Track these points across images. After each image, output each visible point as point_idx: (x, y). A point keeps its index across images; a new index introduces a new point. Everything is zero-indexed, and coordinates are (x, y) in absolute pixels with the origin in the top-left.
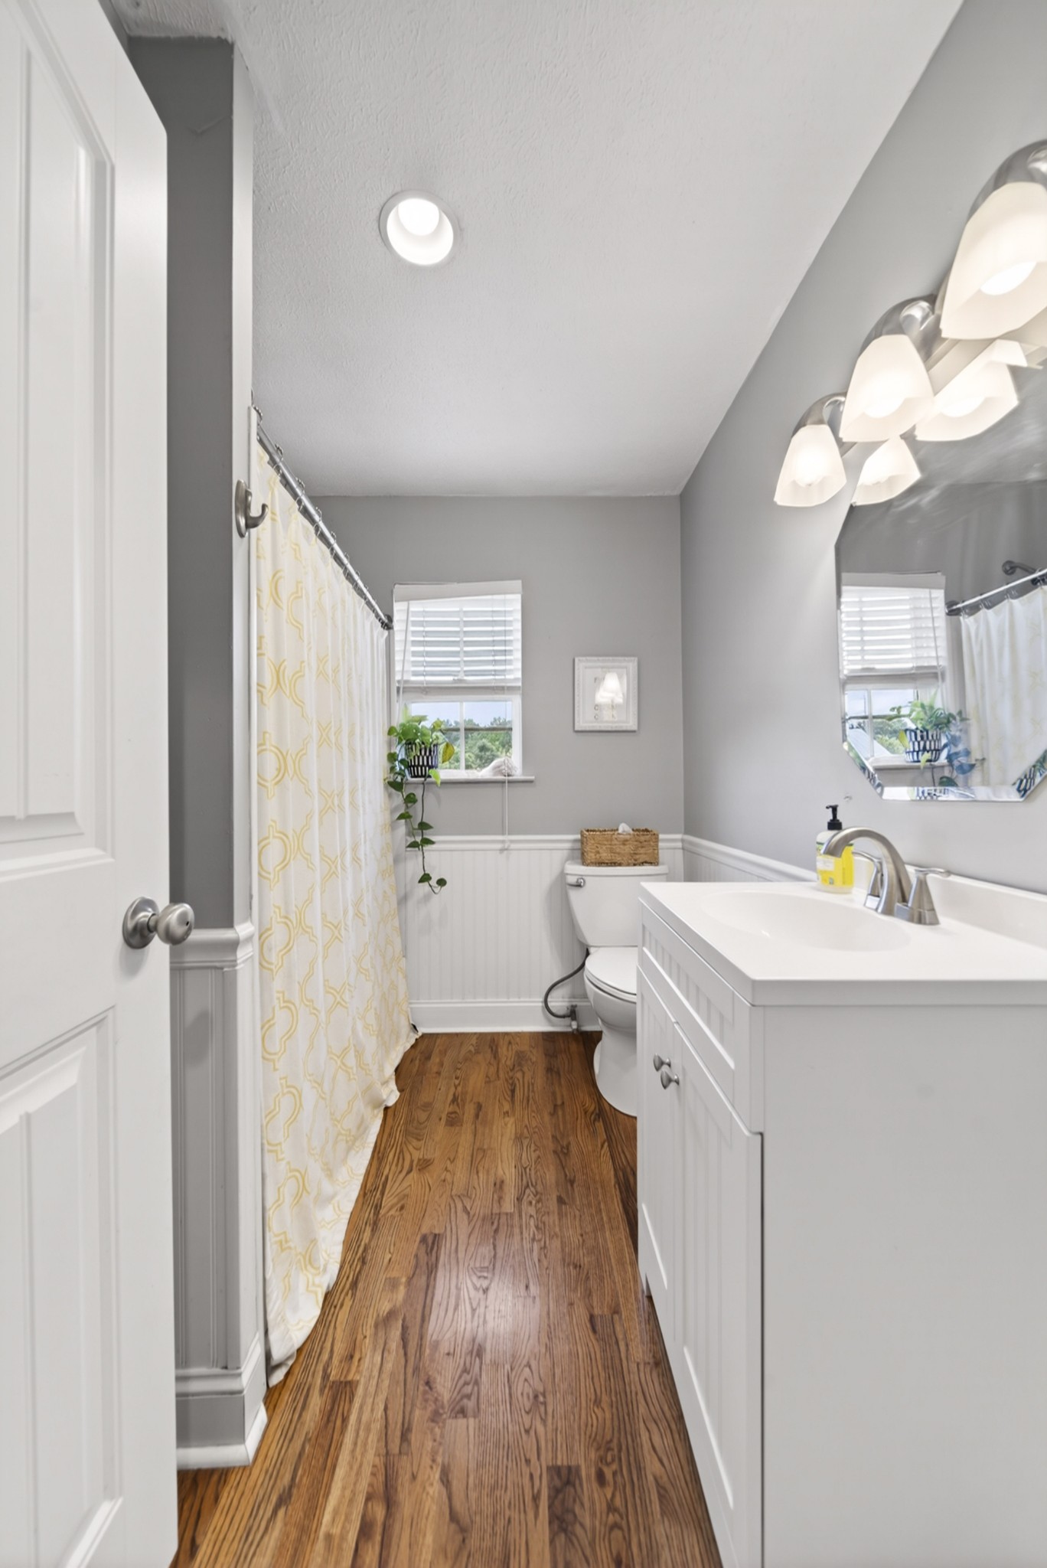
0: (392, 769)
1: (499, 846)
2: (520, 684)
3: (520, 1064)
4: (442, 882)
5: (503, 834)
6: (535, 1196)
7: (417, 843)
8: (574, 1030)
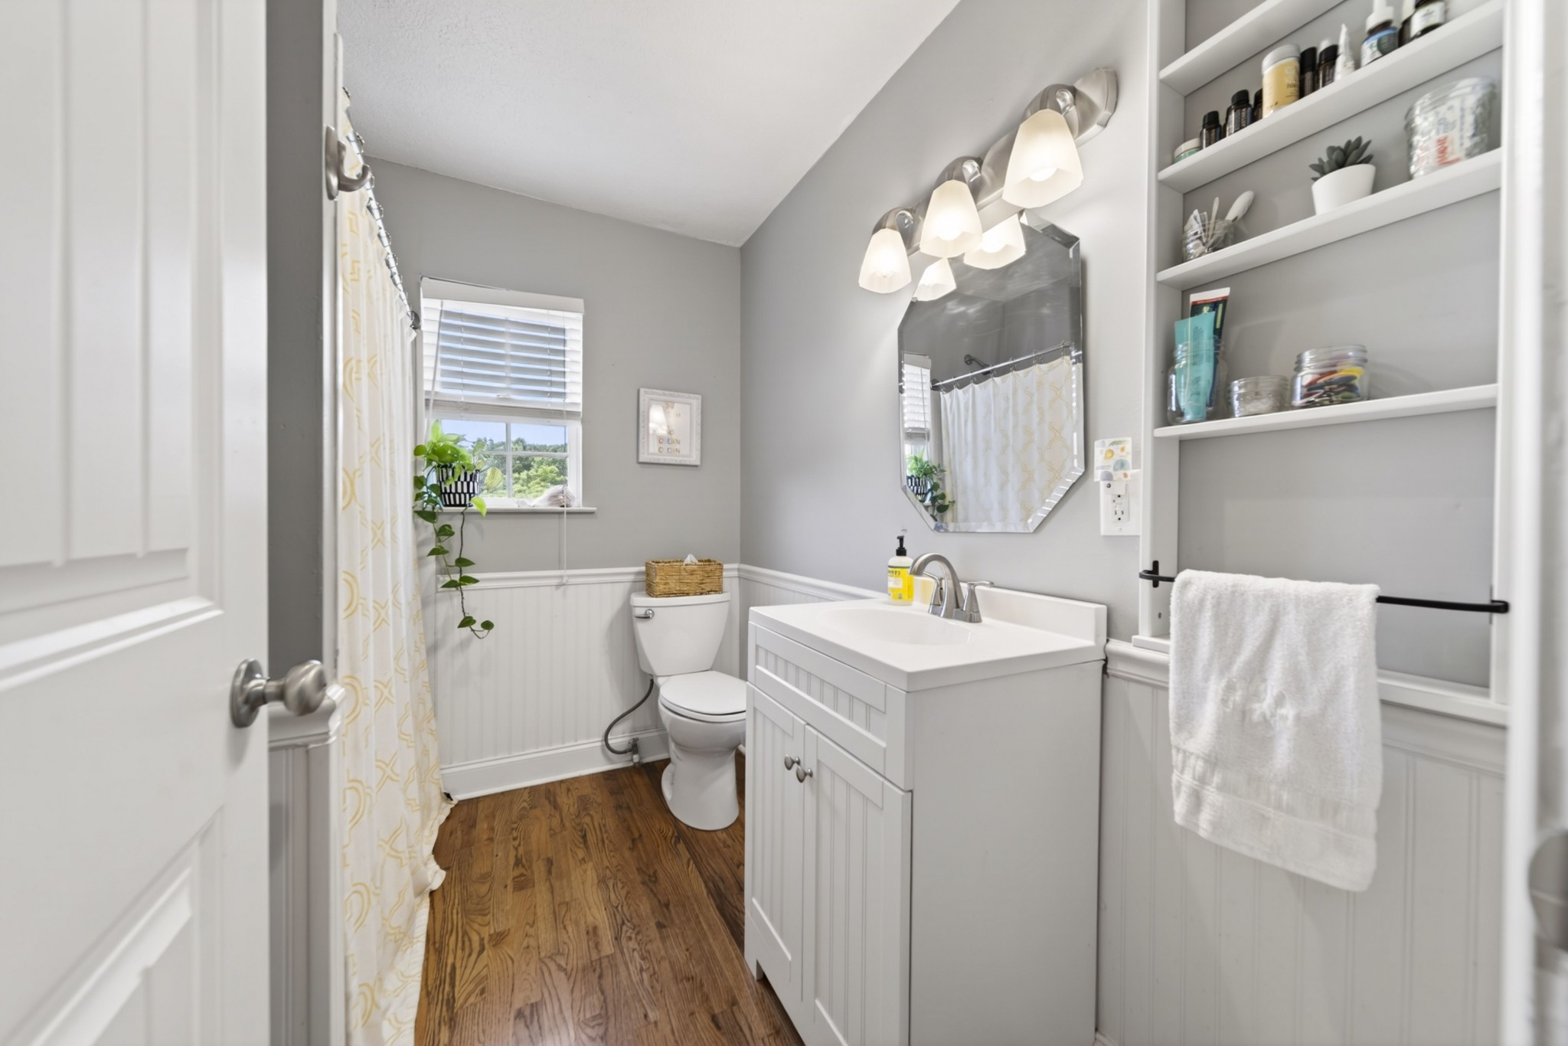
0: (418, 497)
1: (555, 581)
2: (580, 409)
3: (585, 809)
4: (487, 625)
5: (560, 568)
6: (634, 929)
7: (455, 582)
8: (635, 764)
